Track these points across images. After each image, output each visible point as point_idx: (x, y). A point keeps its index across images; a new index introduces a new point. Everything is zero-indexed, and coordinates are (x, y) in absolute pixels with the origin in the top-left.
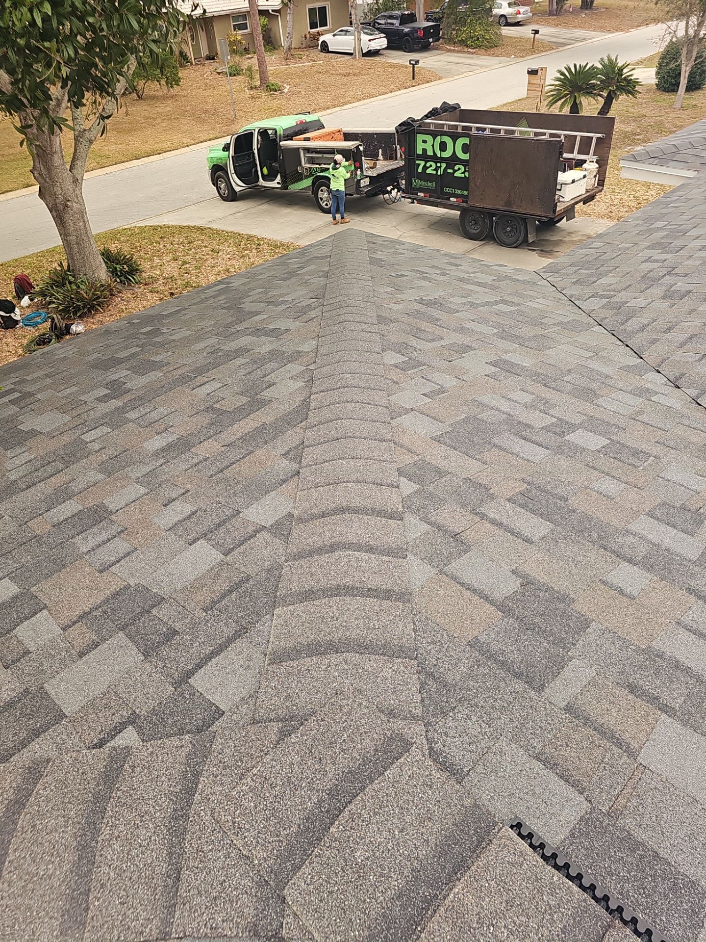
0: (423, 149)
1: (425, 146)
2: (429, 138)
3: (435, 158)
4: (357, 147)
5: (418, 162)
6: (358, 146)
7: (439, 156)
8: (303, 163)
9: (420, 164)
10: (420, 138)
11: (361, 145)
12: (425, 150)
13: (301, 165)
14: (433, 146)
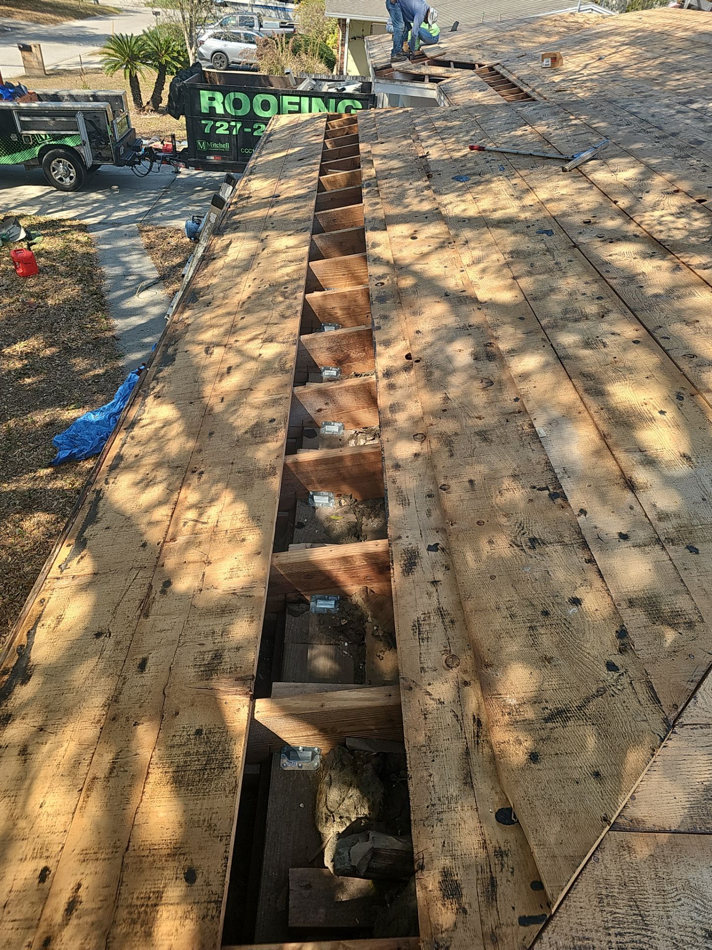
0: (210, 107)
1: (212, 104)
2: (219, 96)
3: (227, 117)
5: (203, 122)
7: (232, 114)
8: (19, 129)
9: (206, 124)
10: (205, 95)
13: (16, 131)
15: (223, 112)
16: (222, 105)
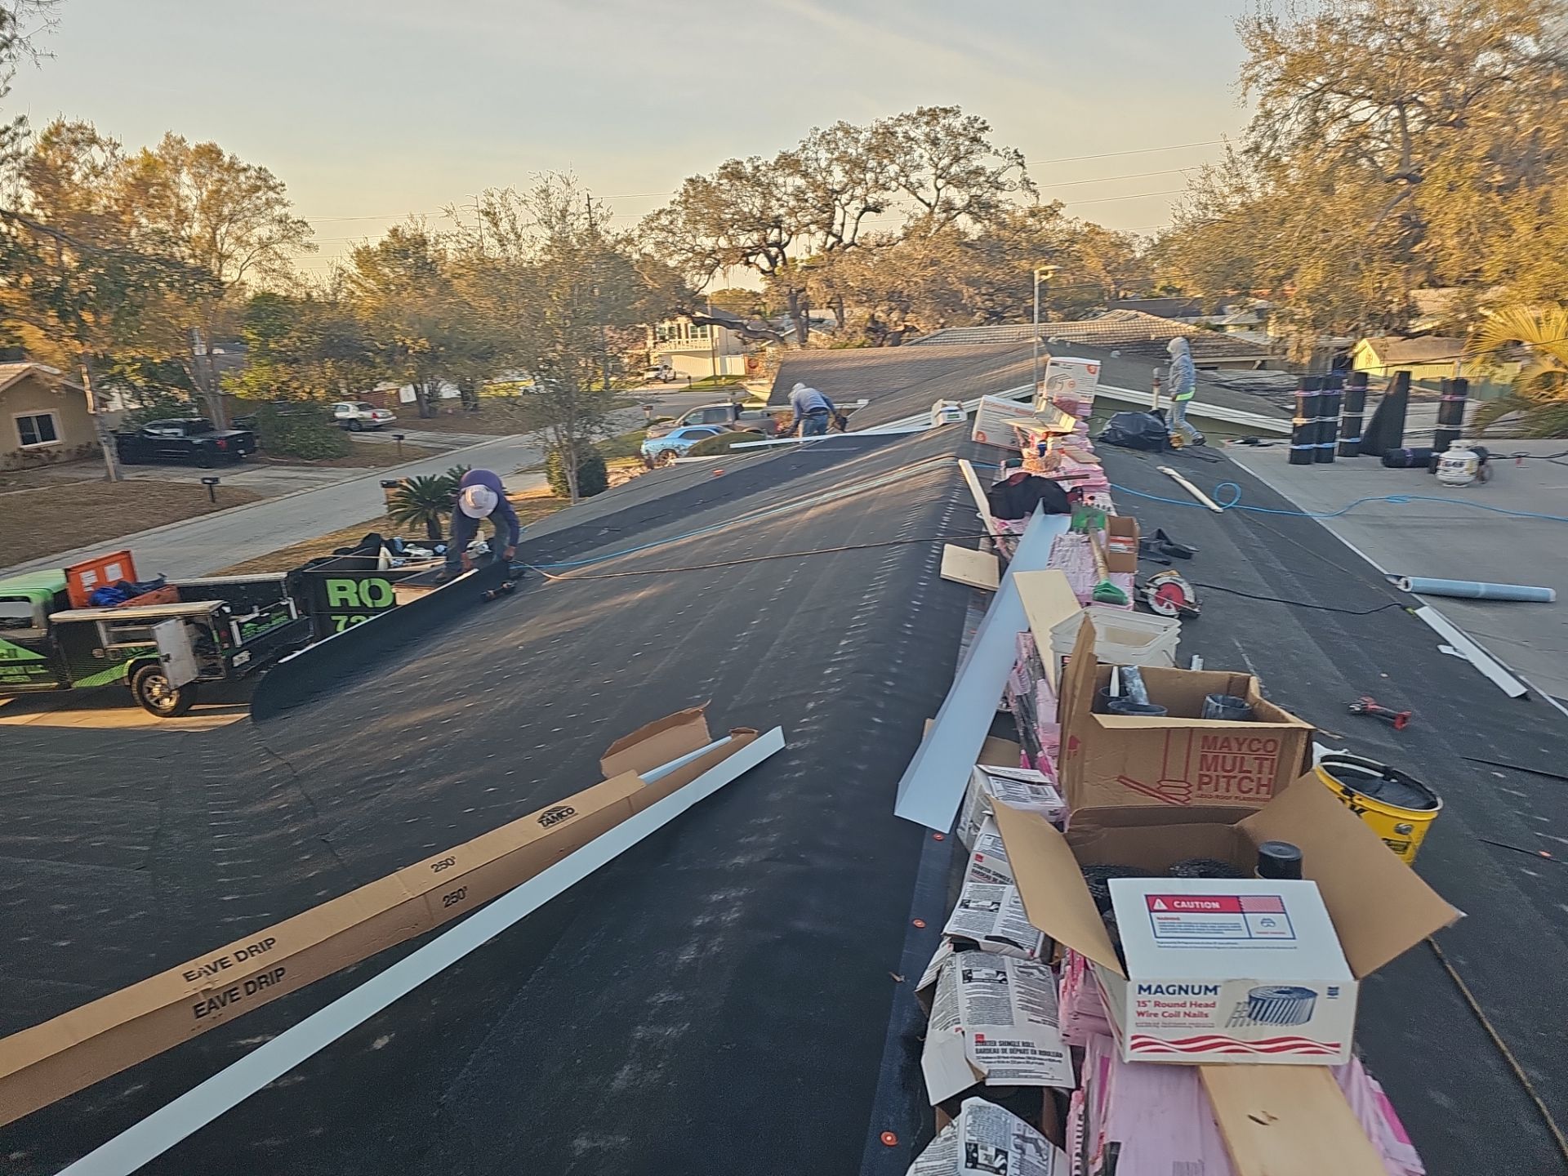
0: (341, 599)
1: (343, 594)
2: (350, 584)
3: (363, 610)
4: (220, 609)
5: (334, 618)
6: (221, 607)
7: (370, 605)
8: (105, 642)
9: (338, 621)
10: (332, 585)
11: (224, 605)
12: (344, 601)
13: (99, 645)
14: (357, 593)
15: (357, 604)
16: (356, 596)
